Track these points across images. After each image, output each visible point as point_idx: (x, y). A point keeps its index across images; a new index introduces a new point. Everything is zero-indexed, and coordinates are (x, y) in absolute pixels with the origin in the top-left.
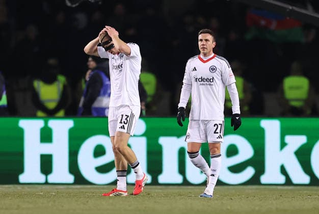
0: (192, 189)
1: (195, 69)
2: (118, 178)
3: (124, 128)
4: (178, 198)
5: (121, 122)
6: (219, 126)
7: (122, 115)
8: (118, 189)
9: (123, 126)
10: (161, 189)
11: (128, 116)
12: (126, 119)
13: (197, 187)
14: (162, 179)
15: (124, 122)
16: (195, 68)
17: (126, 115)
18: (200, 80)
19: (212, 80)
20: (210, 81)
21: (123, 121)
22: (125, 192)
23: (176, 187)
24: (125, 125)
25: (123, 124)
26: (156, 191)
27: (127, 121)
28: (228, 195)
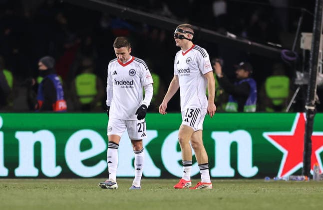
0: (47, 182)
1: (115, 73)
2: (201, 172)
3: (188, 121)
4: (34, 190)
5: (186, 116)
6: (142, 125)
7: (188, 109)
8: (202, 182)
9: (187, 119)
10: (17, 182)
11: (193, 110)
12: (191, 113)
13: (52, 180)
14: (18, 172)
15: (189, 115)
16: (115, 71)
17: (191, 109)
18: (121, 83)
19: (132, 83)
20: (130, 83)
21: (187, 115)
22: (210, 184)
23: (32, 180)
24: (189, 118)
25: (187, 117)
26: (13, 183)
27: (192, 114)
28: (82, 188)
